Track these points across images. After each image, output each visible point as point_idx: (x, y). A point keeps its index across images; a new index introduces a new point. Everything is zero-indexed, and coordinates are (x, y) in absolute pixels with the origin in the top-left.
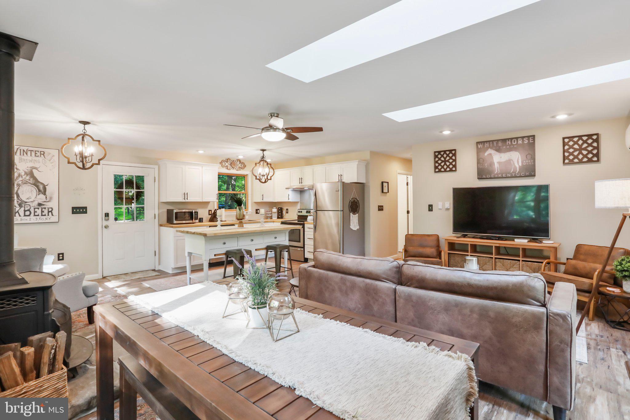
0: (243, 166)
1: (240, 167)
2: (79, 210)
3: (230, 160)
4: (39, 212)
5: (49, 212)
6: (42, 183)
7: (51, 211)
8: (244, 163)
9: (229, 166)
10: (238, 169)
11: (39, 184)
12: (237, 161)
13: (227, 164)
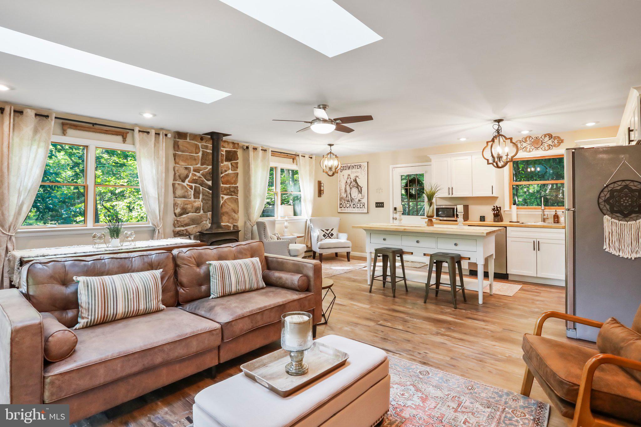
0: (556, 141)
1: (552, 144)
2: (380, 205)
3: (531, 138)
4: (359, 205)
5: (363, 206)
6: (360, 186)
7: (364, 205)
8: (558, 137)
9: (528, 147)
10: (547, 148)
11: (359, 187)
12: (543, 136)
13: (525, 145)
